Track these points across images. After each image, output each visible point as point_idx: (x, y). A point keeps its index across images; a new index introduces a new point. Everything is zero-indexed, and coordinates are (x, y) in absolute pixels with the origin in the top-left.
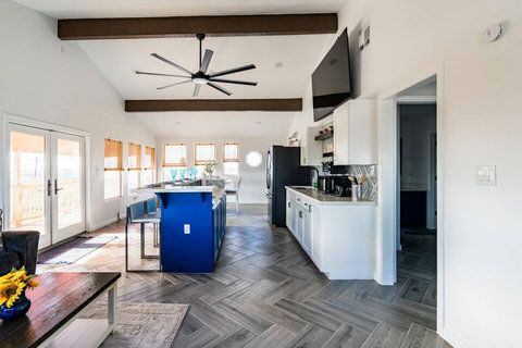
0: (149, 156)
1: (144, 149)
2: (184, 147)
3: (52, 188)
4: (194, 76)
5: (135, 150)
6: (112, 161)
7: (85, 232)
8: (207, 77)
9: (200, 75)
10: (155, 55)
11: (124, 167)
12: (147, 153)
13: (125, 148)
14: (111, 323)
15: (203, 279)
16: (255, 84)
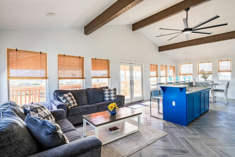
0: (172, 70)
1: (168, 67)
2: (191, 65)
3: (132, 83)
4: (183, 31)
5: (164, 68)
6: (153, 73)
7: (143, 100)
8: (191, 30)
9: (186, 30)
10: (161, 29)
11: (159, 75)
12: (170, 69)
13: (159, 67)
14: (139, 128)
15: (180, 128)
16: (226, 24)
